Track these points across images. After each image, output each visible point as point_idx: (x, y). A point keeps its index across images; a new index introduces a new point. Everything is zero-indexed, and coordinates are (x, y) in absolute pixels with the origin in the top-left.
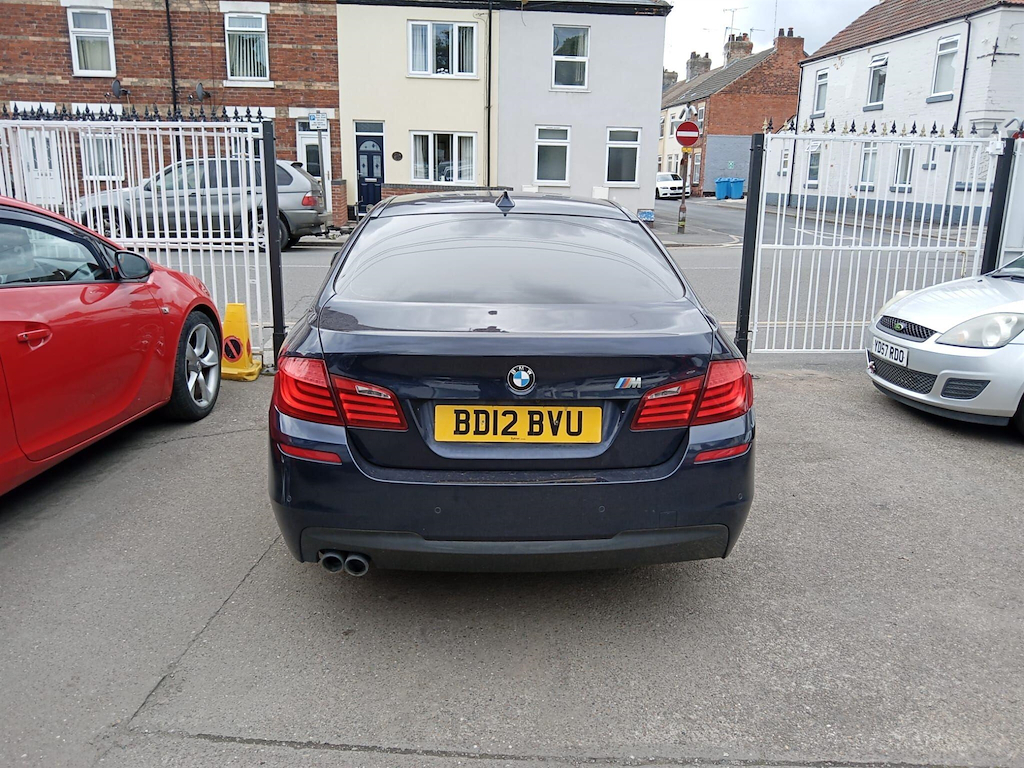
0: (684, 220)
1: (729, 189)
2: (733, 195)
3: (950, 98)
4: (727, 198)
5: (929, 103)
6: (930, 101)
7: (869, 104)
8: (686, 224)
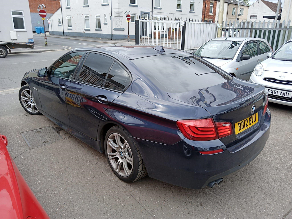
0: (47, 42)
1: (41, 30)
2: (42, 32)
3: (108, 5)
4: (40, 33)
5: (102, 6)
6: (103, 5)
7: (84, 5)
8: (47, 43)
